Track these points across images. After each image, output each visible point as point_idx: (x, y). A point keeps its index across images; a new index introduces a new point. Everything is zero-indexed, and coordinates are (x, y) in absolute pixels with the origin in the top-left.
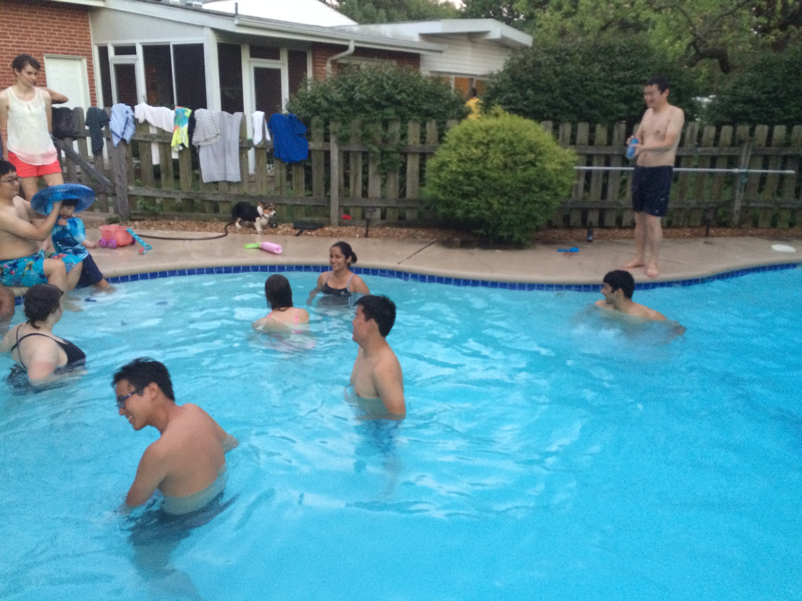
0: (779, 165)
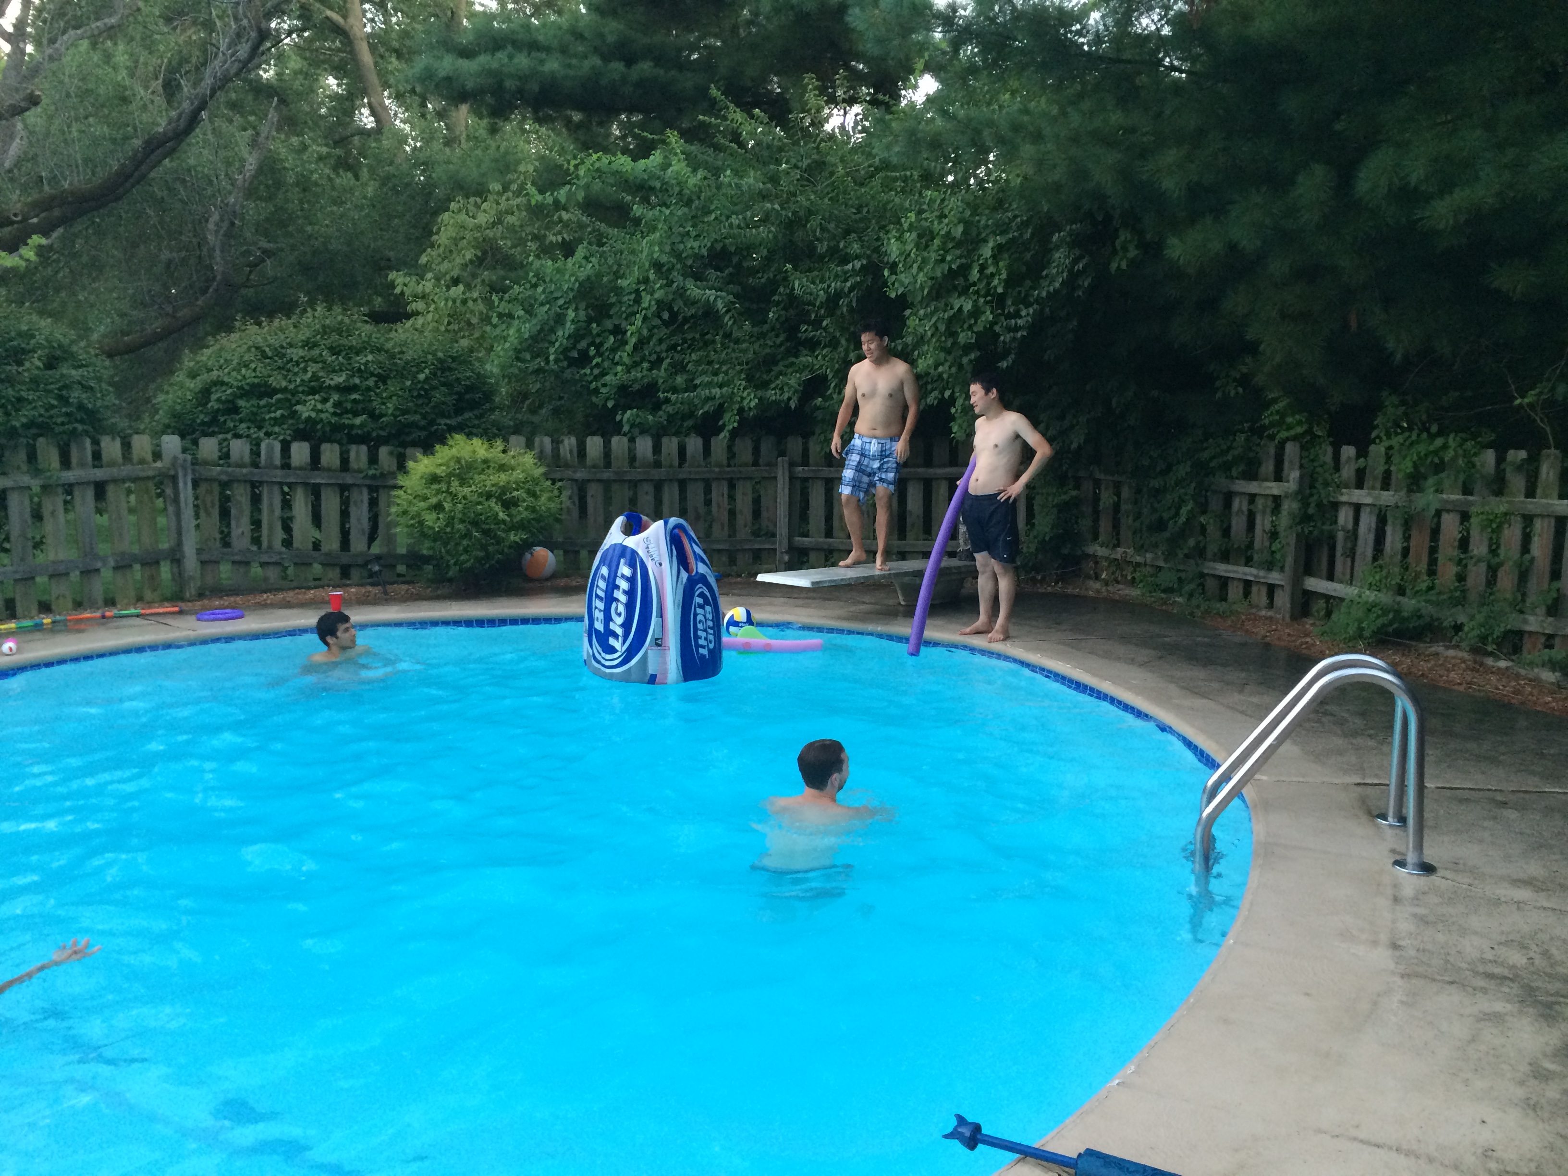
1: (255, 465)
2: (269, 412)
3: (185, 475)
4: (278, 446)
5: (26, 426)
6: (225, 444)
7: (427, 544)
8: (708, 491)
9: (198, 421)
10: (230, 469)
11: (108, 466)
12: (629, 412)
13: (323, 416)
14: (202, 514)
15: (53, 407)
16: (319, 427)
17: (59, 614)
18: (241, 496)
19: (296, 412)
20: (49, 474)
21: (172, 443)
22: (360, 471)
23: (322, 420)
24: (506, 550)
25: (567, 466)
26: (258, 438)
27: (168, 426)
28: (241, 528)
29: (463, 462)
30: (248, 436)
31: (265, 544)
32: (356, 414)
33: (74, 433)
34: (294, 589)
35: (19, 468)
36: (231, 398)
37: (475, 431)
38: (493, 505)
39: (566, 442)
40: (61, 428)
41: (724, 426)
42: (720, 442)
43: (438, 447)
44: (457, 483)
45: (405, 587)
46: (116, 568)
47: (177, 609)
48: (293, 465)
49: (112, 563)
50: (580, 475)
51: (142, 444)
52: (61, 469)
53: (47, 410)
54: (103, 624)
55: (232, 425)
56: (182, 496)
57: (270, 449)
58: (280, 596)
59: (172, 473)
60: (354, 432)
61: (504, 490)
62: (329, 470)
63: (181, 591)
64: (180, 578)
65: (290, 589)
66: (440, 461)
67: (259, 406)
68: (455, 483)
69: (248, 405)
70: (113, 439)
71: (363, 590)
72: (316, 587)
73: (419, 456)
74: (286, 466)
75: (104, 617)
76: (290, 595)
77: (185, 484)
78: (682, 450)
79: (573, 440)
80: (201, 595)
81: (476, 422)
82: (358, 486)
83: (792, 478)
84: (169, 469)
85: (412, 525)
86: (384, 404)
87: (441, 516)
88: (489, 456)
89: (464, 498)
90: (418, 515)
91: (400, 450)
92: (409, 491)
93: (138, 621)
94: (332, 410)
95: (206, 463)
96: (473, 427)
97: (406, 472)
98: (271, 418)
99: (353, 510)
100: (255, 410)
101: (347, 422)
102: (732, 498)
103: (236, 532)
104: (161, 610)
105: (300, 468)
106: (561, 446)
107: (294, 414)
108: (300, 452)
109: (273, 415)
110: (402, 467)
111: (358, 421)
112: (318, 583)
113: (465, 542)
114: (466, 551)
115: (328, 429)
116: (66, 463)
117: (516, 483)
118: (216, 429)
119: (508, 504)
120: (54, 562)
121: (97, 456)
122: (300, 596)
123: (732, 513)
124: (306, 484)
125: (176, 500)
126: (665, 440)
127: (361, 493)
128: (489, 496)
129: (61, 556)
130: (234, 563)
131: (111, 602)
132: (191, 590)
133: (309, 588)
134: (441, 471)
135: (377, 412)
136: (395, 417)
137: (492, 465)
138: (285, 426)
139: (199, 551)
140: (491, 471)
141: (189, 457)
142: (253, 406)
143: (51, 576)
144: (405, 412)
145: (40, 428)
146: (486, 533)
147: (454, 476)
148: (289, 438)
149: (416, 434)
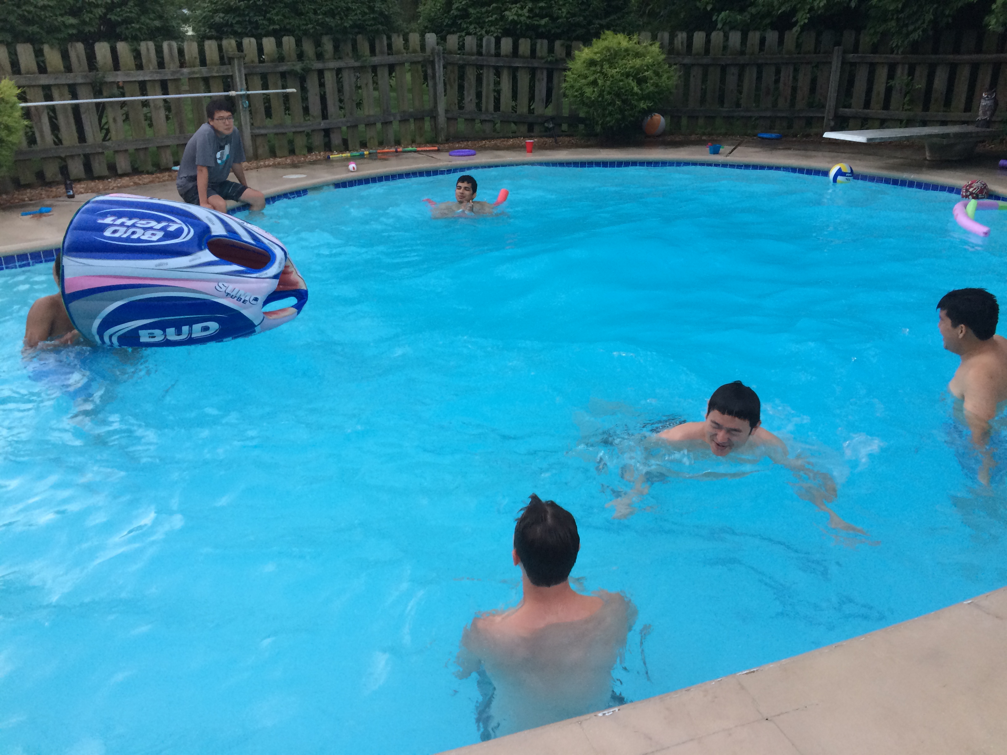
0: (280, 83)
1: (480, 53)
2: (488, 17)
3: (439, 61)
4: (493, 40)
5: (351, 27)
6: (461, 39)
7: (585, 109)
8: (778, 72)
9: (445, 24)
10: (464, 57)
11: (396, 54)
12: (723, 13)
13: (522, 19)
14: (448, 87)
15: (365, 14)
16: (519, 26)
17: (371, 149)
18: (471, 75)
19: (504, 16)
20: (364, 58)
21: (431, 38)
22: (542, 58)
23: (520, 21)
24: (636, 114)
25: (678, 54)
26: (481, 35)
27: (426, 27)
28: (470, 97)
29: (612, 51)
30: (475, 34)
31: (483, 109)
32: (542, 17)
33: (377, 32)
34: (501, 138)
35: (348, 54)
36: (465, 7)
37: (618, 28)
38: (630, 81)
39: (679, 36)
40: (371, 28)
41: (797, 22)
42: (791, 36)
43: (594, 40)
44: (608, 66)
45: (567, 139)
46: (400, 121)
47: (436, 148)
48: (502, 54)
49: (399, 118)
50: (687, 60)
51: (414, 38)
52: (371, 56)
53: (362, 17)
54: (396, 156)
55: (465, 26)
56: (437, 75)
57: (489, 42)
58: (493, 142)
59: (431, 59)
60: (540, 30)
61: (639, 71)
62: (523, 57)
63: (436, 137)
64: (435, 128)
65: (498, 138)
66: (596, 50)
67: (482, 14)
68: (606, 66)
69: (475, 12)
70: (399, 36)
71: (542, 140)
72: (512, 138)
73: (582, 47)
74: (498, 55)
75: (396, 152)
76: (498, 142)
77: (439, 67)
78: (763, 41)
79: (684, 35)
80: (447, 140)
81: (618, 22)
82: (542, 68)
83: (843, 63)
84: (429, 56)
85: (576, 96)
86: (560, 9)
87: (595, 90)
88: (629, 46)
89: (612, 76)
90: (581, 88)
91: (569, 43)
92: (575, 72)
93: (416, 155)
94: (527, 14)
95: (450, 52)
96: (616, 26)
97: (573, 59)
98: (489, 21)
99: (537, 84)
100: (479, 15)
101: (536, 23)
102: (795, 79)
103: (467, 100)
104: (428, 149)
105: (507, 56)
106: (675, 39)
107: (502, 18)
108: (506, 44)
109: (490, 19)
110: (569, 55)
111: (543, 22)
112: (515, 136)
113: (610, 108)
114: (610, 114)
115: (524, 28)
116: (373, 52)
117: (647, 66)
118: (455, 29)
119: (641, 81)
120: (368, 116)
121: (390, 46)
122: (505, 143)
123: (794, 89)
124: (510, 67)
125: (434, 77)
126: (751, 34)
127: (542, 74)
128: (628, 75)
129: (372, 113)
130: (466, 120)
131: (398, 143)
132: (442, 137)
133: (509, 138)
134: (597, 57)
135: (555, 16)
136: (567, 18)
137: (631, 53)
138: (498, 27)
139: (447, 111)
140: (629, 58)
141: (441, 48)
142: (478, 12)
143: (367, 125)
144: (574, 15)
145: (360, 28)
146: (624, 102)
147: (605, 60)
148: (500, 35)
149: (581, 31)
